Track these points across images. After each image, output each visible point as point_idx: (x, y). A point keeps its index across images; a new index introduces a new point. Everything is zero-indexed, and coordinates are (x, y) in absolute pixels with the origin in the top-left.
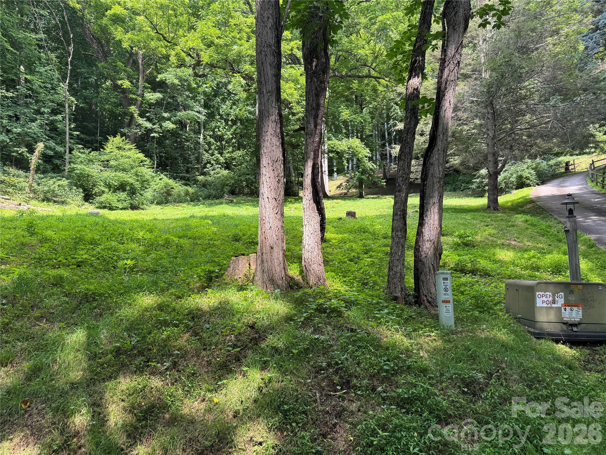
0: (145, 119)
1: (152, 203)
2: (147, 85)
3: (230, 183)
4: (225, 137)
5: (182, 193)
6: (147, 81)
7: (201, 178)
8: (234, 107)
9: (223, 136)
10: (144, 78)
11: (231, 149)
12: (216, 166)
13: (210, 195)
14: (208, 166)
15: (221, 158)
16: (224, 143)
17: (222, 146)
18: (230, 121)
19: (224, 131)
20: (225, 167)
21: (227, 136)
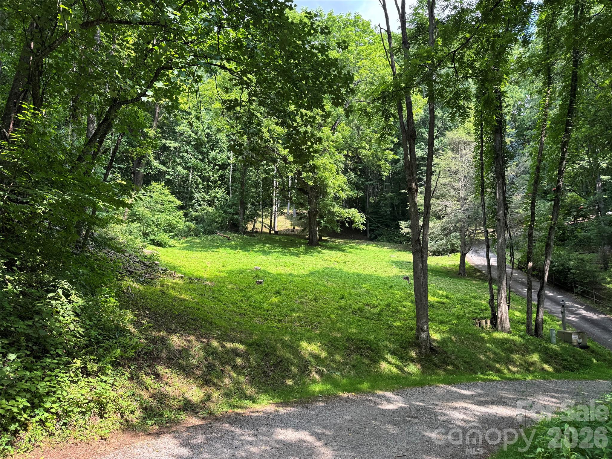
0: (158, 161)
2: (159, 131)
3: (219, 220)
4: (211, 178)
8: (221, 154)
10: (157, 124)
11: (217, 189)
12: (202, 203)
13: (206, 231)
14: (194, 201)
15: (206, 196)
16: (210, 183)
17: (208, 186)
18: (217, 165)
19: (211, 173)
20: (208, 204)
21: (213, 178)
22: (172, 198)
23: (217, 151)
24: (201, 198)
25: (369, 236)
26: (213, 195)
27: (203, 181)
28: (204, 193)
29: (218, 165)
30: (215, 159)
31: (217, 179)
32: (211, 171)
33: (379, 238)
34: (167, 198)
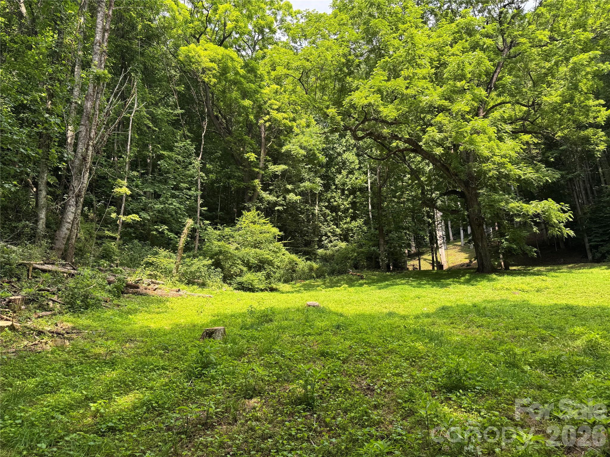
0: (268, 192)
1: (279, 280)
2: (269, 158)
3: (352, 256)
4: (341, 207)
5: (306, 269)
6: (268, 154)
7: (320, 251)
8: (350, 176)
9: (339, 206)
10: (265, 151)
11: (348, 219)
12: (332, 238)
13: (334, 271)
14: (324, 238)
15: (336, 229)
16: (340, 213)
17: (338, 216)
18: (346, 190)
19: (340, 201)
20: (341, 239)
21: (343, 206)
23: (345, 173)
24: (330, 232)
26: (345, 226)
27: (331, 212)
29: (348, 189)
30: (344, 184)
31: (348, 206)
32: (340, 198)
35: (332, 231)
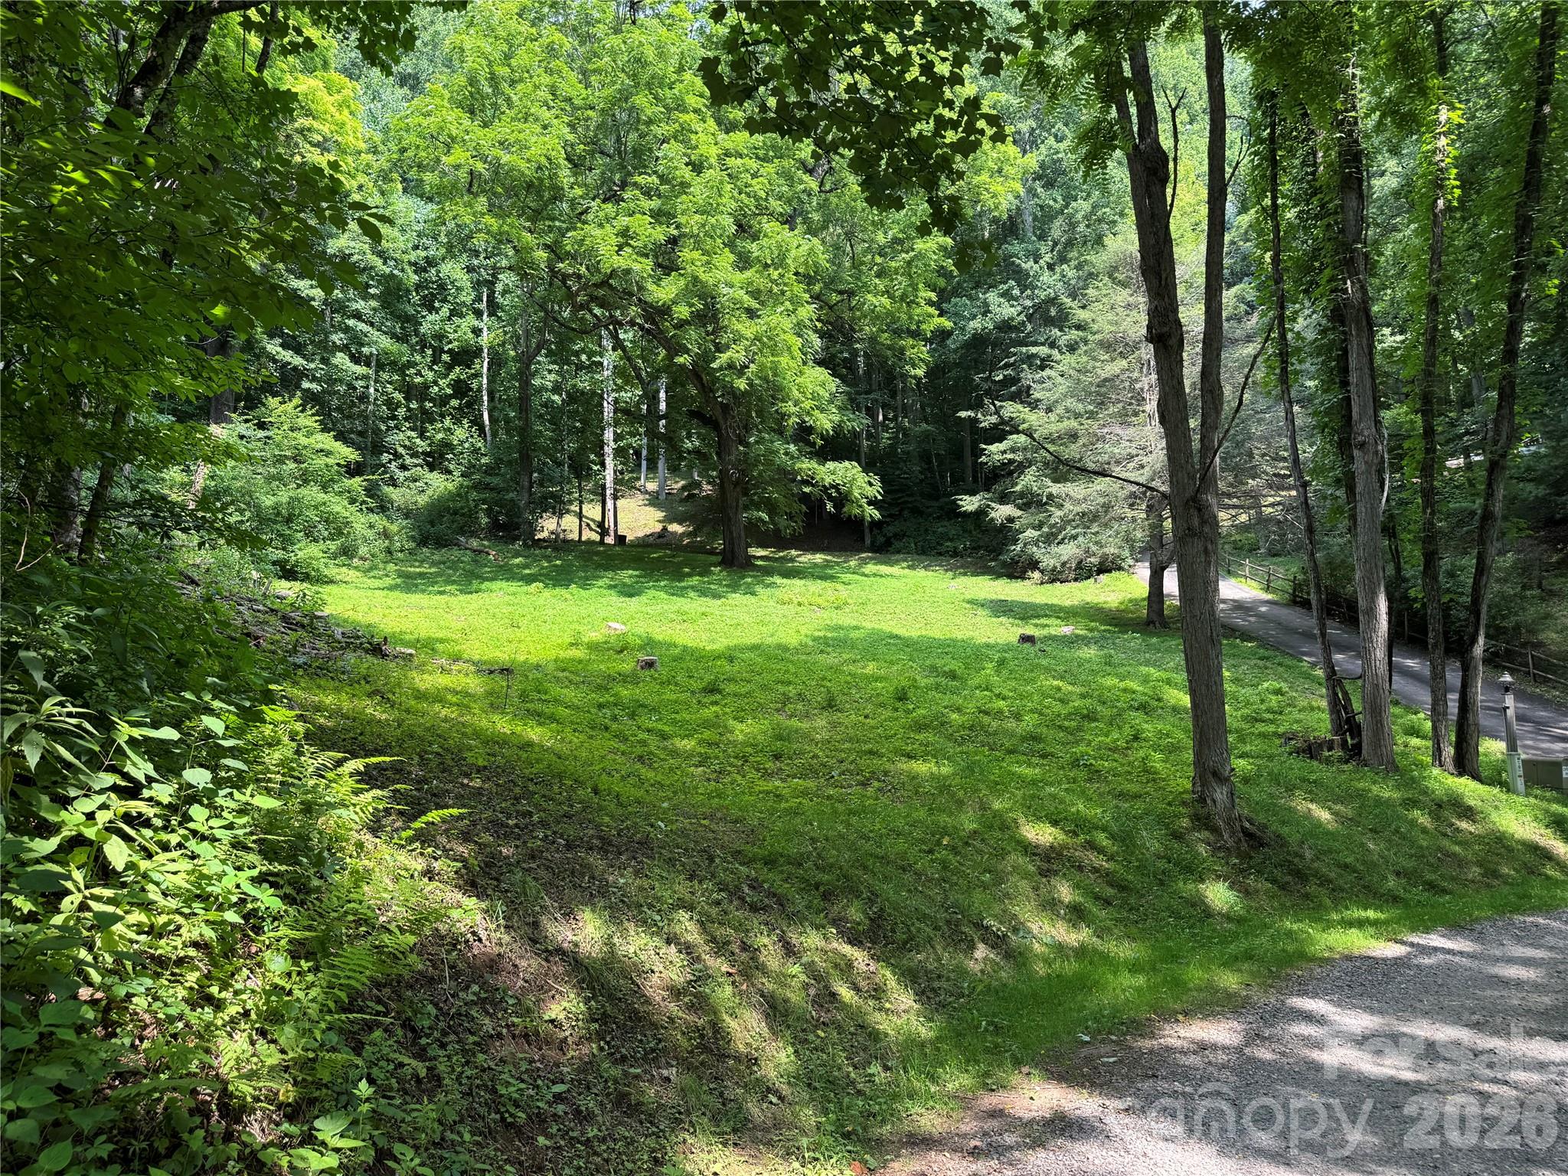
4: (432, 390)
8: (457, 320)
9: (427, 387)
11: (449, 422)
12: (408, 461)
13: (427, 538)
14: (385, 458)
15: (418, 441)
16: (428, 404)
17: (424, 411)
18: (445, 352)
19: (430, 375)
20: (429, 464)
21: (436, 389)
22: (326, 441)
23: (445, 311)
24: (405, 447)
25: (868, 541)
26: (440, 436)
27: (408, 399)
28: (413, 434)
29: (450, 351)
30: (440, 336)
31: (449, 391)
32: (431, 369)
33: (897, 544)
34: (312, 440)
35: (407, 443)
